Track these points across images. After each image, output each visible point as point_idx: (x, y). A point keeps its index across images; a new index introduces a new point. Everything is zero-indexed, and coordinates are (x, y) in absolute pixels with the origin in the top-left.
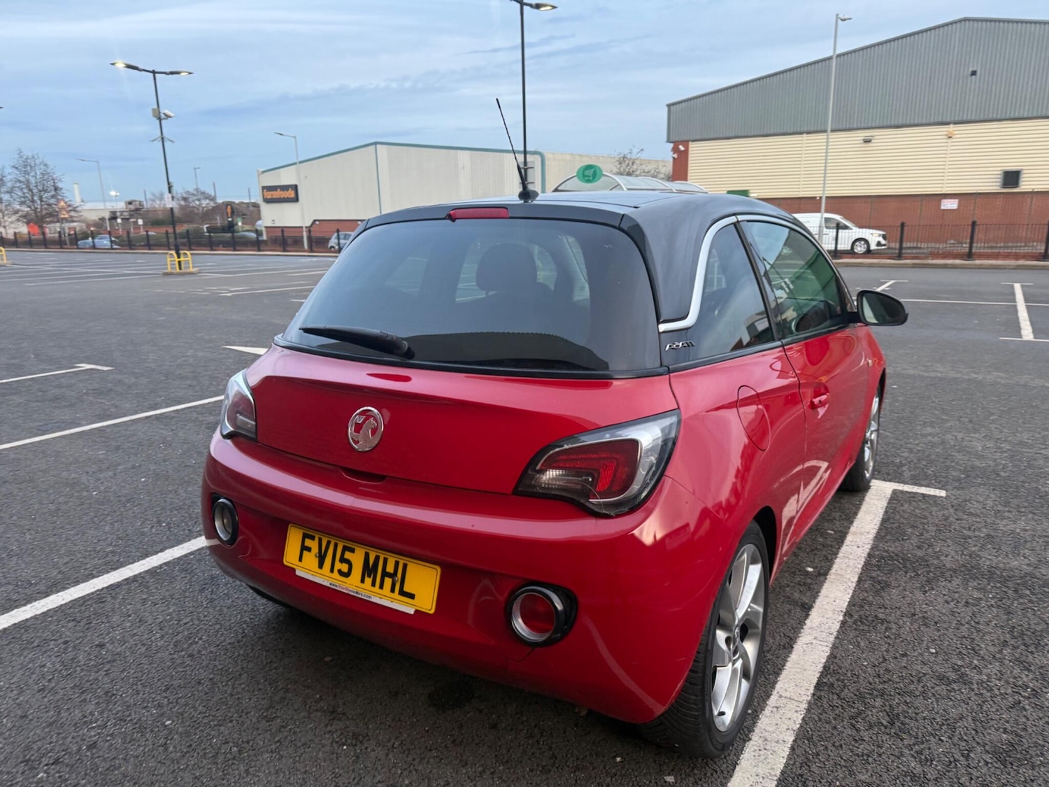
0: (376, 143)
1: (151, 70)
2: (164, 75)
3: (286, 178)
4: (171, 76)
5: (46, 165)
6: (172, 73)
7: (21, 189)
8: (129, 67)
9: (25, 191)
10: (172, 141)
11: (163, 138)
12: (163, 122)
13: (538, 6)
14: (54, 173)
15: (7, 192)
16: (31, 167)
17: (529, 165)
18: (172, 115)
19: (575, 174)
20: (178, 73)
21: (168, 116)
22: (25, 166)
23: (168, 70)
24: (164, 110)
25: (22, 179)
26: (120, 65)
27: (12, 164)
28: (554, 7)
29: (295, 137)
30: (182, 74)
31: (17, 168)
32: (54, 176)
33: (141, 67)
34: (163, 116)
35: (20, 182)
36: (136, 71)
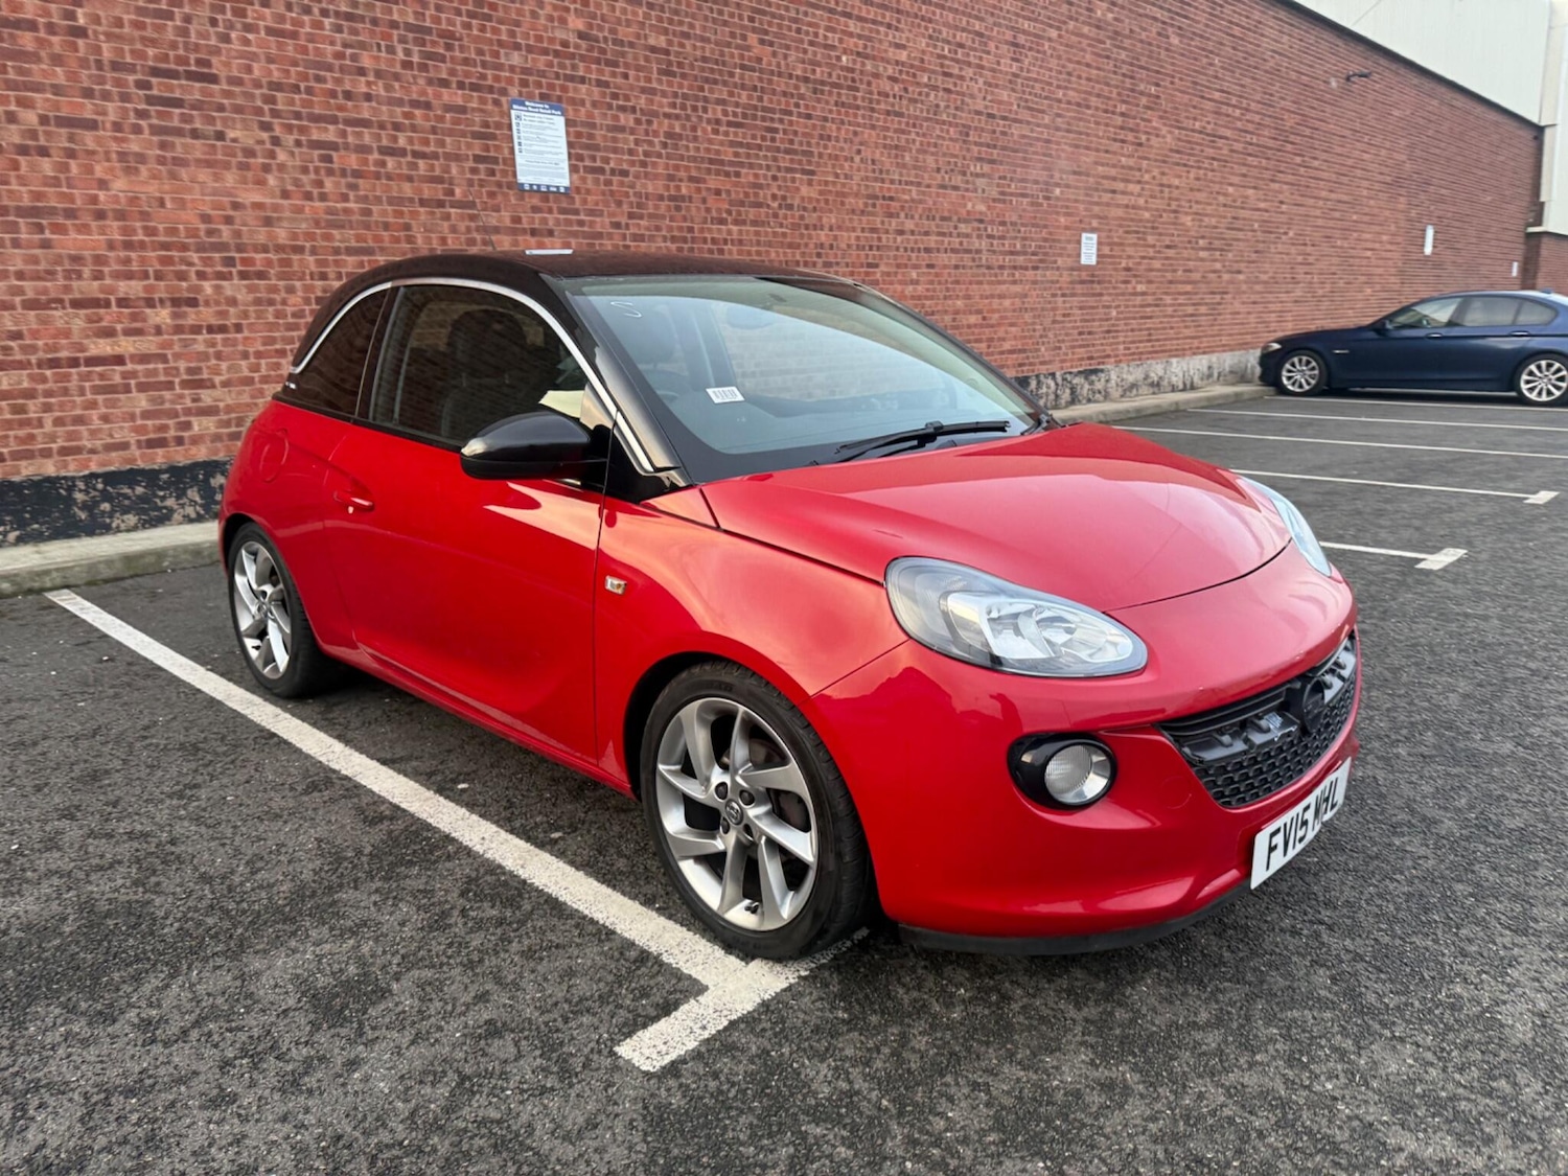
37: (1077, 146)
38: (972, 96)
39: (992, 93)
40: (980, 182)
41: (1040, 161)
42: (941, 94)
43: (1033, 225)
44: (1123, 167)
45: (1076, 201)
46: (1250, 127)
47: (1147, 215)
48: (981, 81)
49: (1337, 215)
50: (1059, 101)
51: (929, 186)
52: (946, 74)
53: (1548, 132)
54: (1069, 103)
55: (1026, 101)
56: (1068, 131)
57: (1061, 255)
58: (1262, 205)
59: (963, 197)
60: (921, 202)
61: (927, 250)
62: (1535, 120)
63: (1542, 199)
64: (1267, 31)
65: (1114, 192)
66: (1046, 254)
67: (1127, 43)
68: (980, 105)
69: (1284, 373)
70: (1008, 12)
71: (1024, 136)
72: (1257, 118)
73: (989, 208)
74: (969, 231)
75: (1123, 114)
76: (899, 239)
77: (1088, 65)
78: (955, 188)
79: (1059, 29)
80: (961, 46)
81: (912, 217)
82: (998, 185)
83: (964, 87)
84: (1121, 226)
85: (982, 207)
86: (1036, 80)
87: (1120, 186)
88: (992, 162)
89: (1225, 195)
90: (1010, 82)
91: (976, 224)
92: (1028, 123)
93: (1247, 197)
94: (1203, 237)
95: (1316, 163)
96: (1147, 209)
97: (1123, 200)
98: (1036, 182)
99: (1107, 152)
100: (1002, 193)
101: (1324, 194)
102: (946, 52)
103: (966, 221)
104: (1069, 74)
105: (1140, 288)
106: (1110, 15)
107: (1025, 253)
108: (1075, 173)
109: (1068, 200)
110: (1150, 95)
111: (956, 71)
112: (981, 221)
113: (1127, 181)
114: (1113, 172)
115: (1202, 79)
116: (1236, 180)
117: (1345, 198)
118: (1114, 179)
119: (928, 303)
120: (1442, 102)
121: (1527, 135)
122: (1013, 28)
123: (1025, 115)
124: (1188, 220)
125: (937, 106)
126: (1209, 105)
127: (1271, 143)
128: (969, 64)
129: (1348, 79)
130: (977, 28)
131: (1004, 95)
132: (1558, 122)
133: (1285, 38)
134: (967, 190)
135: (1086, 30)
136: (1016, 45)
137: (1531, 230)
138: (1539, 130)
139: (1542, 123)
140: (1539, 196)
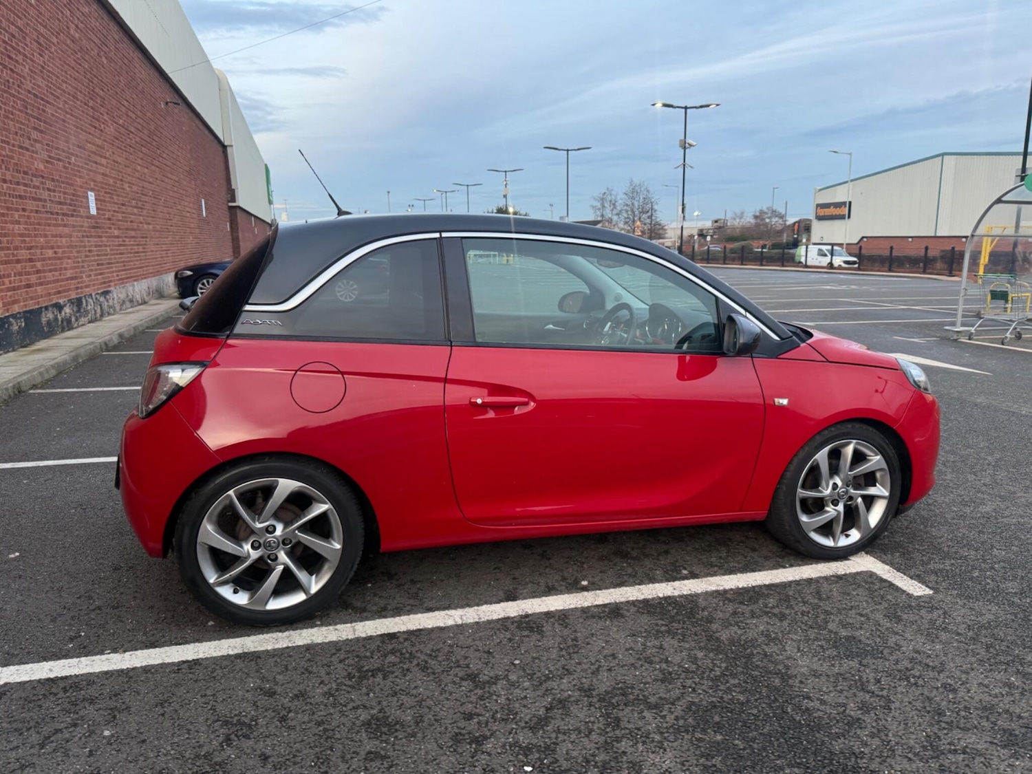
0: (943, 155)
1: (683, 106)
2: (695, 109)
3: (840, 195)
4: (700, 109)
5: (648, 191)
6: (701, 107)
7: (627, 211)
8: (666, 105)
9: (629, 213)
10: (691, 167)
11: (684, 165)
12: (687, 150)
14: (653, 198)
15: (618, 214)
16: (637, 193)
17: (1028, 172)
18: (695, 144)
20: (708, 106)
21: (690, 145)
22: (633, 192)
24: (689, 141)
25: (629, 203)
26: (659, 105)
27: (624, 191)
30: (711, 106)
31: (626, 194)
32: (653, 200)
33: (675, 104)
34: (687, 145)
35: (627, 205)
36: (671, 109)
37: (77, 127)
38: (24, 78)
39: (34, 79)
40: (38, 145)
41: (64, 136)
42: (9, 72)
43: (67, 183)
44: (98, 146)
45: (82, 167)
46: (140, 127)
47: (111, 181)
48: (27, 67)
49: (175, 189)
50: (64, 92)
51: (14, 146)
52: (10, 57)
53: (228, 149)
54: (69, 94)
55: (50, 88)
56: (72, 115)
57: (81, 206)
58: (151, 180)
59: (32, 157)
60: (12, 158)
61: (21, 197)
62: (222, 139)
63: (233, 187)
64: (137, 65)
65: (96, 163)
66: (75, 205)
67: (87, 57)
68: (29, 86)
70: (32, 17)
71: (53, 115)
72: (141, 121)
73: (45, 167)
74: (38, 184)
75: (92, 108)
76: (5, 185)
77: (73, 68)
78: (27, 149)
79: (57, 37)
80: (13, 36)
81: (9, 170)
82: (47, 151)
83: (19, 69)
84: (102, 188)
85: (41, 166)
86: (53, 74)
87: (98, 159)
88: (41, 132)
89: (138, 171)
90: (41, 72)
91: (40, 179)
92: (54, 105)
93: (145, 174)
94: (134, 199)
95: (164, 155)
96: (111, 177)
97: (101, 170)
98: (64, 151)
99: (90, 134)
100: (50, 157)
101: (170, 175)
102: (7, 39)
103: (35, 176)
104: (66, 72)
105: (116, 233)
106: (77, 35)
107: (65, 204)
108: (79, 147)
109: (78, 166)
110: (101, 97)
111: (14, 56)
112: (43, 177)
113: (101, 156)
114: (94, 148)
115: (118, 90)
116: (140, 161)
117: (177, 179)
118: (95, 154)
119: (27, 239)
120: (196, 125)
121: (220, 149)
122: (36, 30)
123: (51, 99)
124: (126, 186)
125: (8, 81)
126: (123, 109)
127: (148, 139)
128: (20, 52)
129: (167, 103)
130: (19, 25)
131: (40, 81)
132: (233, 144)
133: (143, 72)
134: (33, 152)
135: (69, 42)
136: (40, 44)
137: (231, 204)
138: (224, 147)
139: (226, 144)
140: (231, 186)
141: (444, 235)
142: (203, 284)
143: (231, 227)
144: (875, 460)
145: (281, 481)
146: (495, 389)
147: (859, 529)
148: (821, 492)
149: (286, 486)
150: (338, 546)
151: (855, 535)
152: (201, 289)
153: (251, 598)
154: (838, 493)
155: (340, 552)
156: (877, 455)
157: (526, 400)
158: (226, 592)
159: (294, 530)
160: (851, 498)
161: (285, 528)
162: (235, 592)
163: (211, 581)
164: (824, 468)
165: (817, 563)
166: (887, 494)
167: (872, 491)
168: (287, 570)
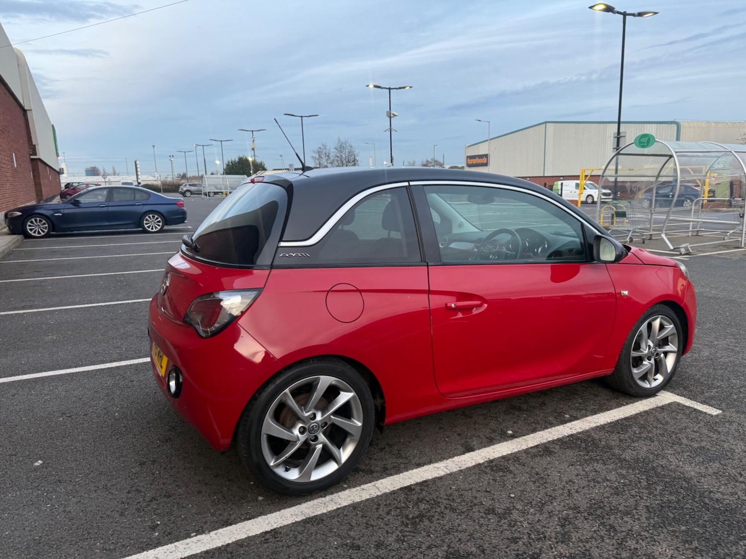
0: (546, 123)
1: (388, 87)
2: (395, 90)
3: (482, 150)
4: (399, 90)
5: (351, 147)
6: (400, 88)
7: (337, 161)
8: (376, 86)
9: (339, 162)
10: (396, 131)
11: (391, 129)
12: (392, 119)
13: (640, 14)
14: (355, 152)
15: (331, 163)
16: (344, 148)
17: (621, 135)
18: (397, 114)
19: (633, 142)
20: (404, 88)
21: (395, 115)
22: (341, 148)
23: (398, 87)
24: (393, 112)
25: (339, 155)
26: (371, 86)
27: (335, 147)
28: (655, 13)
29: (489, 122)
30: (406, 88)
31: (336, 149)
32: (355, 153)
33: (382, 86)
34: (392, 115)
35: (338, 157)
36: (380, 89)
53: (28, 113)
62: (23, 105)
63: (34, 144)
69: (28, 228)
121: (21, 112)
137: (32, 157)
138: (25, 111)
139: (26, 108)
140: (32, 142)
141: (412, 183)
142: (32, 222)
143: (34, 176)
144: (670, 327)
145: (322, 377)
146: (461, 296)
147: (662, 374)
148: (642, 352)
149: (325, 381)
150: (360, 424)
151: (660, 378)
152: (30, 226)
153: (300, 472)
154: (651, 352)
155: (361, 427)
156: (671, 324)
157: (479, 302)
158: (280, 472)
159: (329, 416)
160: (658, 354)
161: (323, 415)
162: (287, 470)
163: (272, 464)
164: (645, 334)
165: (641, 400)
166: (676, 349)
167: (667, 348)
168: (325, 448)
